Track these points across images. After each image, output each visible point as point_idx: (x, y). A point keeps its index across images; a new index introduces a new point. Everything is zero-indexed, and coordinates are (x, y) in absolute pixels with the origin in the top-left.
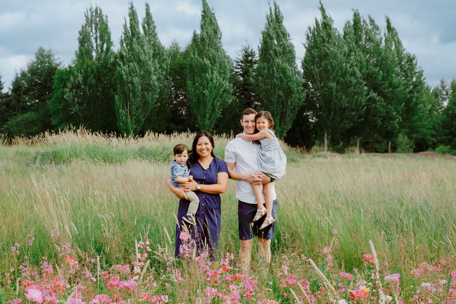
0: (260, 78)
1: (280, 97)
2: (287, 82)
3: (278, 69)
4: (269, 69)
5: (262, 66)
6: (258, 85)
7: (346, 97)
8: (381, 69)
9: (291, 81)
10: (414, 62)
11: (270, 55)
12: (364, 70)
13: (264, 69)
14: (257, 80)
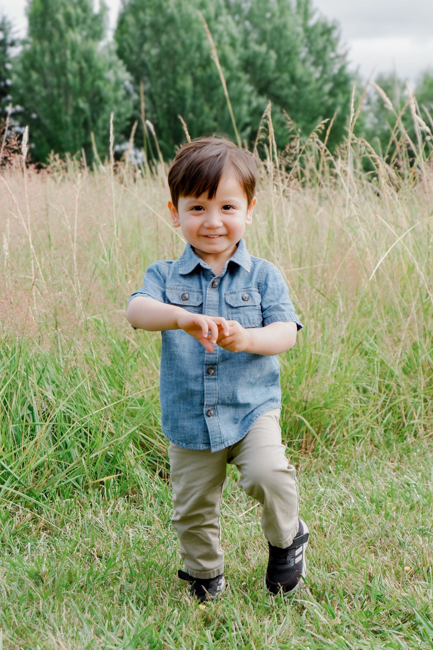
0: (35, 76)
1: (78, 110)
2: (94, 81)
3: (73, 52)
4: (52, 54)
5: (38, 48)
6: (30, 89)
7: (211, 108)
8: (271, 47)
9: (101, 78)
10: (335, 34)
11: (56, 23)
12: (241, 50)
13: (43, 53)
14: (27, 79)
